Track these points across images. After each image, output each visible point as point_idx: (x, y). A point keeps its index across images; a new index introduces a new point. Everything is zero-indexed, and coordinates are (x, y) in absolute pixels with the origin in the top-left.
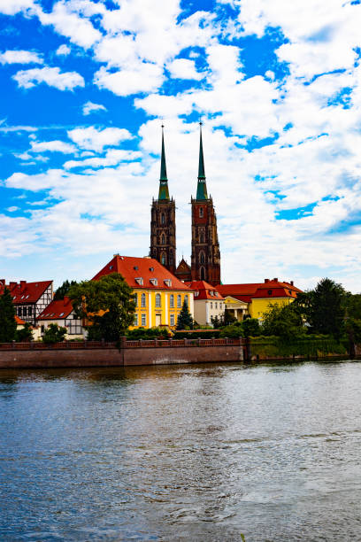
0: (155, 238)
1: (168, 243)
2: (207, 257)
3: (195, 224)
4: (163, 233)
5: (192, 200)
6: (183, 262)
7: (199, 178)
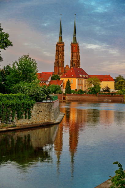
0: (57, 56)
1: (62, 58)
2: (76, 64)
3: (72, 52)
4: (60, 54)
5: (71, 43)
6: (67, 66)
7: (74, 35)
